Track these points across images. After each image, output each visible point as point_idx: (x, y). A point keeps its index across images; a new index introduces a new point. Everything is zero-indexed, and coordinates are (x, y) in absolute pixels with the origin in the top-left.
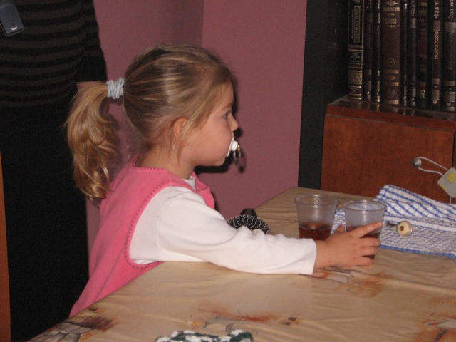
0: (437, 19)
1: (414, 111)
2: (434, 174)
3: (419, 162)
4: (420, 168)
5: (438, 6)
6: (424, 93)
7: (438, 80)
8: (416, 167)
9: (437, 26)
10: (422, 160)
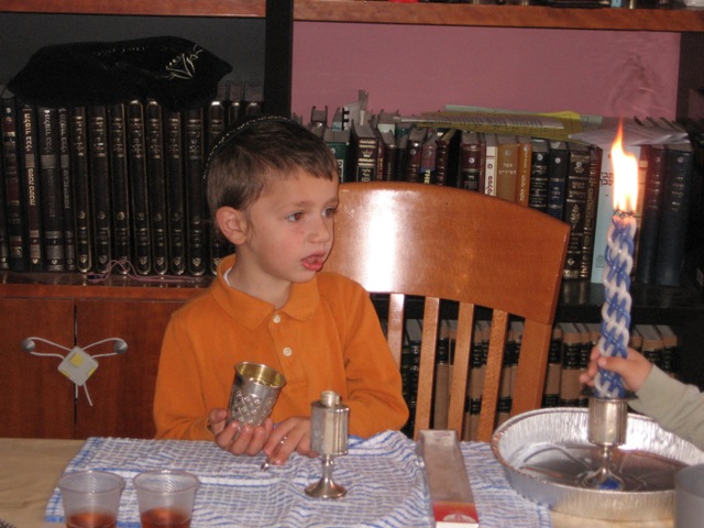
0: (29, 153)
1: (5, 277)
2: (51, 357)
3: (31, 344)
4: (33, 353)
5: (29, 135)
6: (18, 250)
7: (37, 232)
8: (27, 351)
9: (30, 161)
10: (34, 341)
